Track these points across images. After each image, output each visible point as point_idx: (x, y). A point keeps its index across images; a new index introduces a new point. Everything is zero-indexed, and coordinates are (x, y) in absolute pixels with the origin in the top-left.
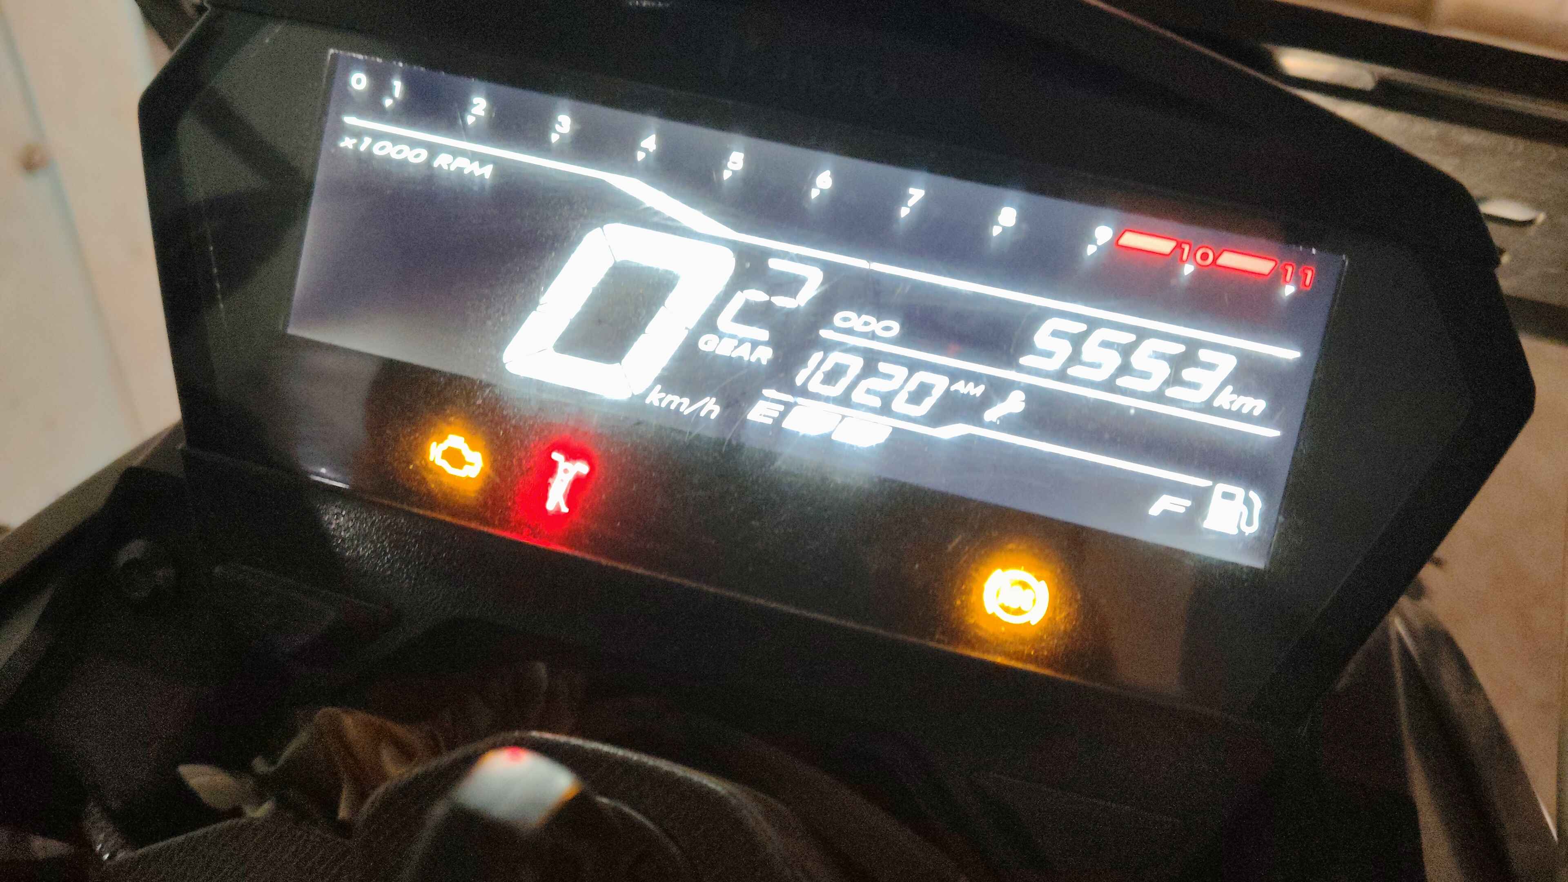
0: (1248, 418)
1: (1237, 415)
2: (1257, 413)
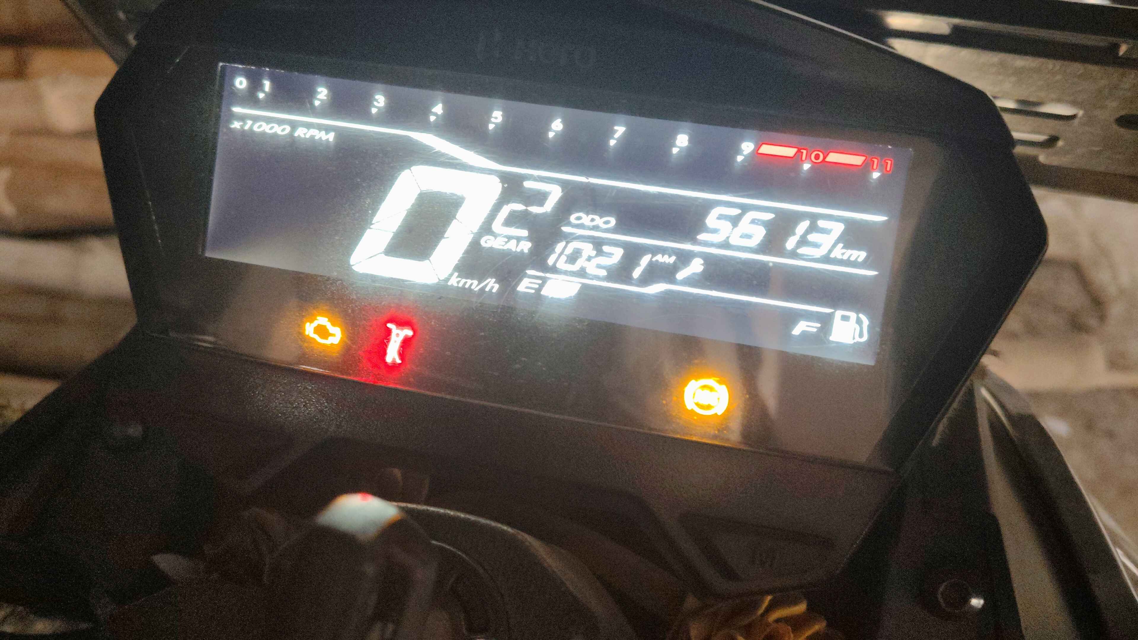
0: (855, 264)
1: (848, 263)
2: (860, 260)
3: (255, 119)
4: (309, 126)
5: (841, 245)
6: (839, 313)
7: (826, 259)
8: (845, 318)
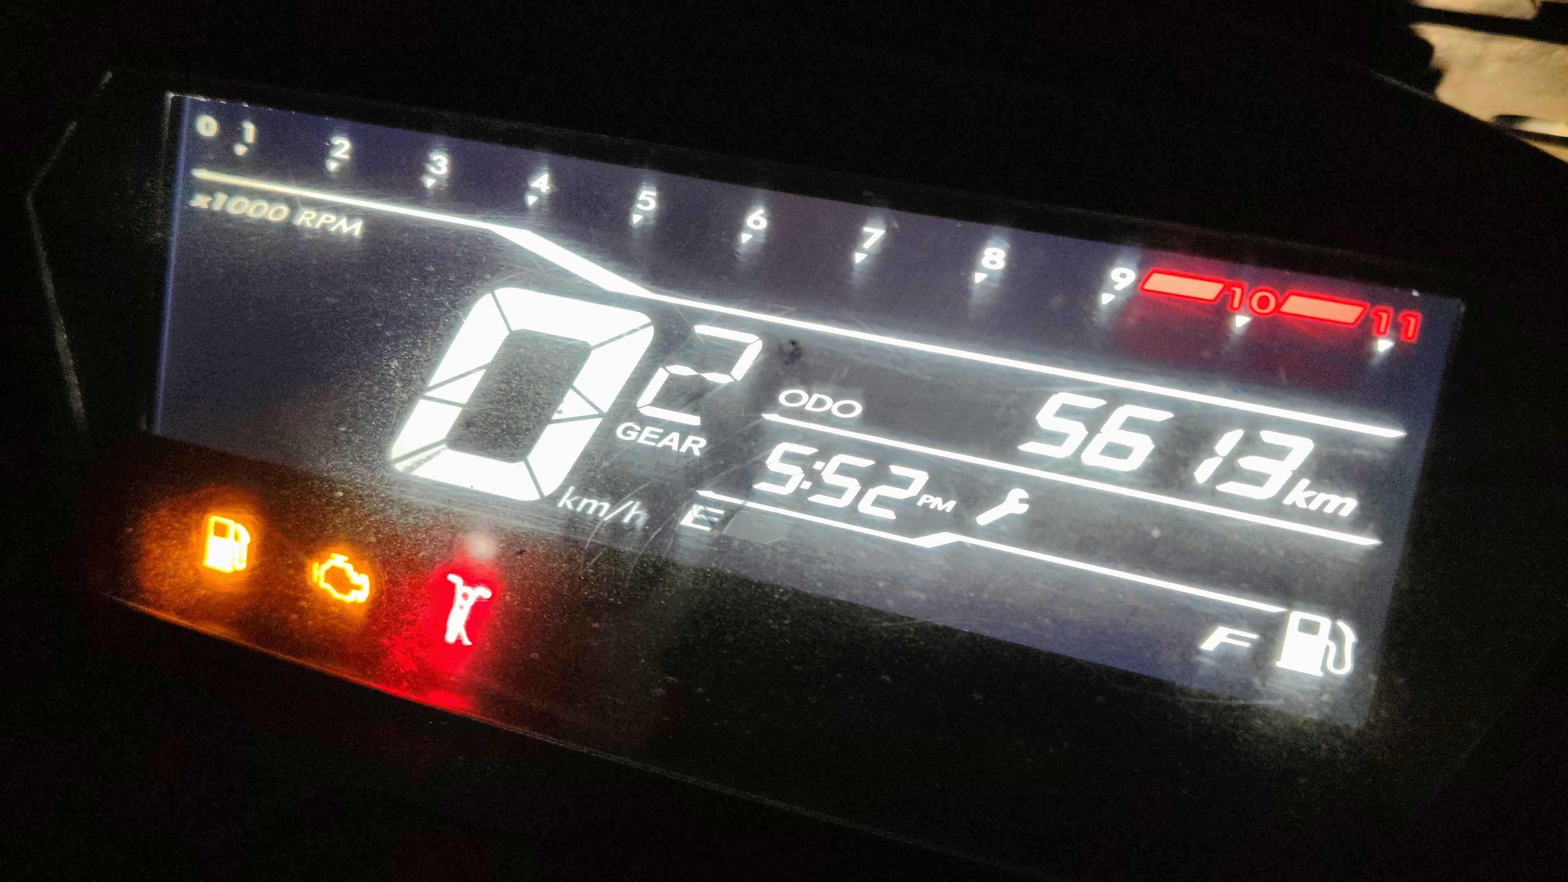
0: (1332, 521)
1: (1318, 518)
2: (1345, 512)
3: (231, 191)
4: (318, 205)
5: (1305, 482)
6: (1296, 617)
7: (1275, 507)
8: (1309, 628)
